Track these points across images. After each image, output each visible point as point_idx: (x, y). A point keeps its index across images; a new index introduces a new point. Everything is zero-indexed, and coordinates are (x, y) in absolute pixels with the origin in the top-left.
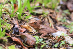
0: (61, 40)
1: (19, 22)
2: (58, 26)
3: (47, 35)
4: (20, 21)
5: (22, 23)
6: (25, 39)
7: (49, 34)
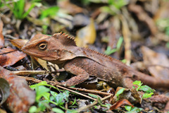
0: (127, 102)
1: (15, 28)
2: (152, 48)
3: (88, 80)
4: (19, 23)
5: (25, 31)
6: (5, 93)
7: (95, 78)
